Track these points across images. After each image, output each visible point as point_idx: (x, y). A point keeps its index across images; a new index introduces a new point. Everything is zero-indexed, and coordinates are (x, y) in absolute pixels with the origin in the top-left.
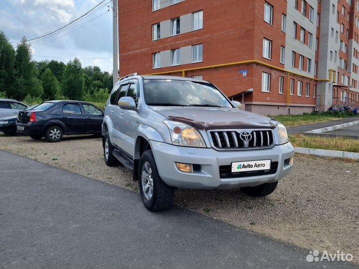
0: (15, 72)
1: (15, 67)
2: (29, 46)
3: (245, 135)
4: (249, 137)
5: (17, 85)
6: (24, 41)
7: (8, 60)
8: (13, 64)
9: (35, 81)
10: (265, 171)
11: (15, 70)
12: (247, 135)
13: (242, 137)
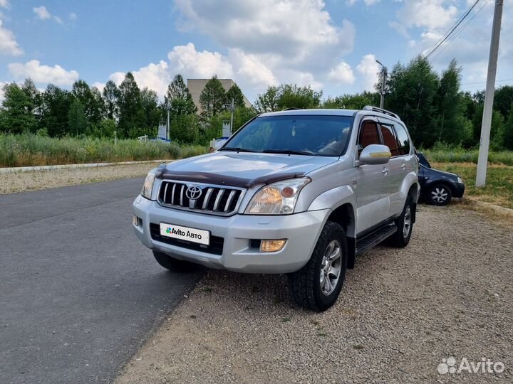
0: (432, 109)
1: (434, 104)
2: (459, 71)
3: (192, 191)
4: (197, 194)
5: (432, 127)
6: (453, 64)
7: (425, 95)
8: (430, 99)
9: (459, 121)
10: (201, 246)
11: (432, 107)
12: (195, 191)
13: (189, 193)
